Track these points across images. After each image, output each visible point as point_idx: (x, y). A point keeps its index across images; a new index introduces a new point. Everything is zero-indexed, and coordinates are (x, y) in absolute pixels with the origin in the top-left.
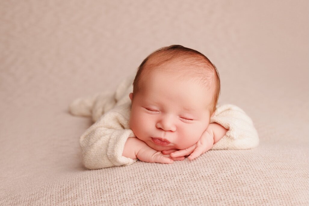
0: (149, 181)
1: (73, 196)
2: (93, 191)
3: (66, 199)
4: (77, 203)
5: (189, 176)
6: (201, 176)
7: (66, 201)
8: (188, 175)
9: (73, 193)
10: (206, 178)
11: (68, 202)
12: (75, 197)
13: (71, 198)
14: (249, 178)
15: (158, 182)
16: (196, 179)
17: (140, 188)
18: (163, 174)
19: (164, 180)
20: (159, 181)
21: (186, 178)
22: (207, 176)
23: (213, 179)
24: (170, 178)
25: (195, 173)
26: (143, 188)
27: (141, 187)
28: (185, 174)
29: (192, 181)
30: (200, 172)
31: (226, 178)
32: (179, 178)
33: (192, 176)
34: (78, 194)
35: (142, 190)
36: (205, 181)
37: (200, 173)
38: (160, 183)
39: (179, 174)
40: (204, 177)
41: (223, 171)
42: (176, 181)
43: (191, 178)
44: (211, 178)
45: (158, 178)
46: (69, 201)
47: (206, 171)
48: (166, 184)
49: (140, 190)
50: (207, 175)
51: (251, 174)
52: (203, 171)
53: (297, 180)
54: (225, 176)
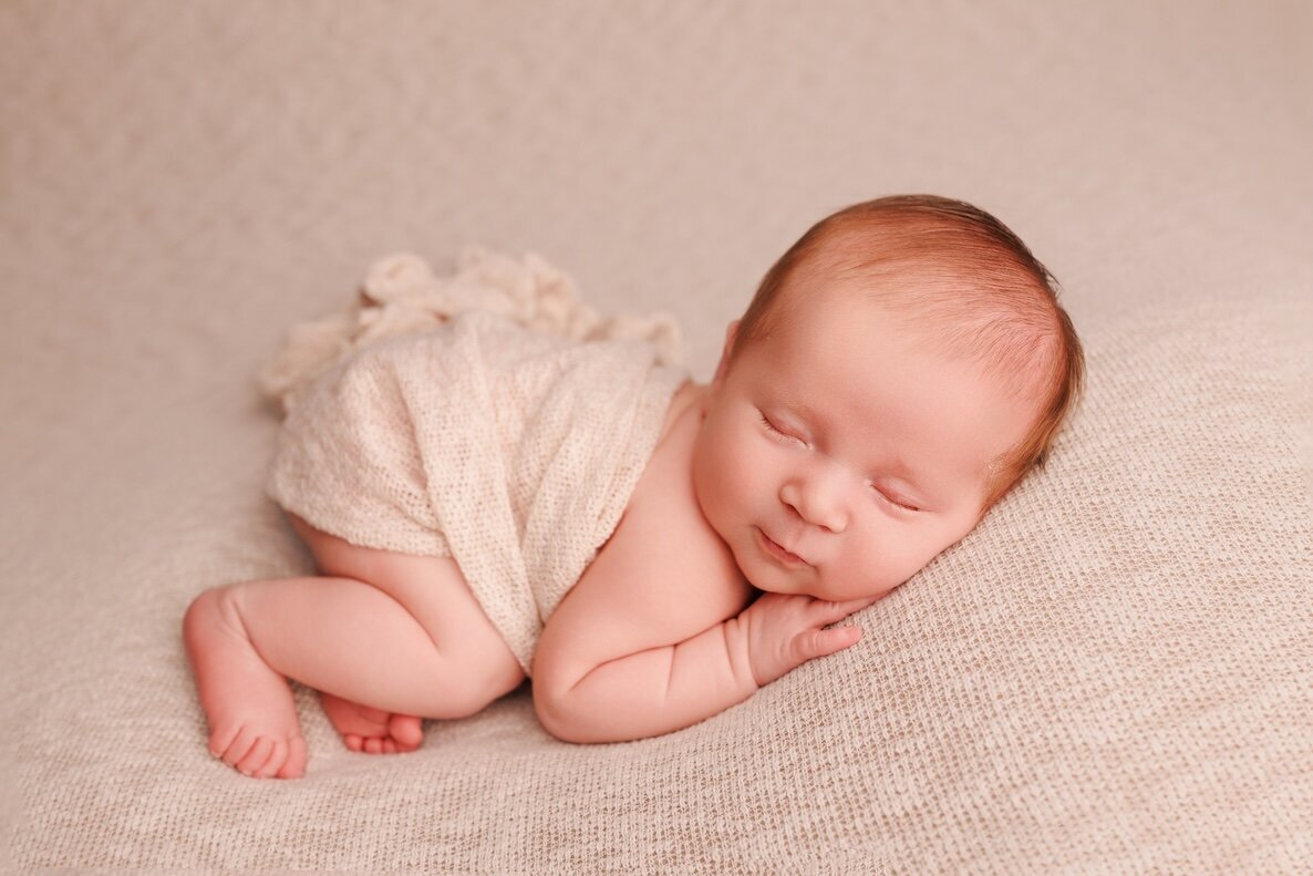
0: (700, 826)
1: (467, 833)
2: (530, 830)
3: (447, 837)
4: (476, 863)
5: (836, 815)
6: (878, 816)
7: (447, 843)
8: (833, 807)
9: (471, 822)
10: (898, 824)
11: (449, 847)
12: (475, 836)
13: (462, 839)
14: (1063, 800)
15: (731, 832)
16: (860, 827)
17: (668, 850)
18: (749, 800)
19: (749, 827)
20: (732, 827)
21: (827, 821)
22: (900, 814)
23: (924, 829)
24: (769, 820)
25: (857, 801)
26: (679, 851)
27: (674, 843)
28: (822, 803)
29: (847, 838)
30: (877, 799)
31: (974, 815)
32: (801, 821)
33: (847, 815)
34: (483, 828)
35: (675, 858)
36: (893, 836)
37: (877, 802)
38: (737, 838)
39: (802, 804)
40: (891, 820)
41: (960, 785)
42: (790, 833)
43: (844, 823)
44: (915, 820)
45: (729, 814)
46: (454, 849)
47: (899, 790)
48: (757, 842)
49: (669, 855)
50: (903, 808)
51: (1068, 778)
52: (886, 793)
53: (1271, 749)
54: (968, 803)
